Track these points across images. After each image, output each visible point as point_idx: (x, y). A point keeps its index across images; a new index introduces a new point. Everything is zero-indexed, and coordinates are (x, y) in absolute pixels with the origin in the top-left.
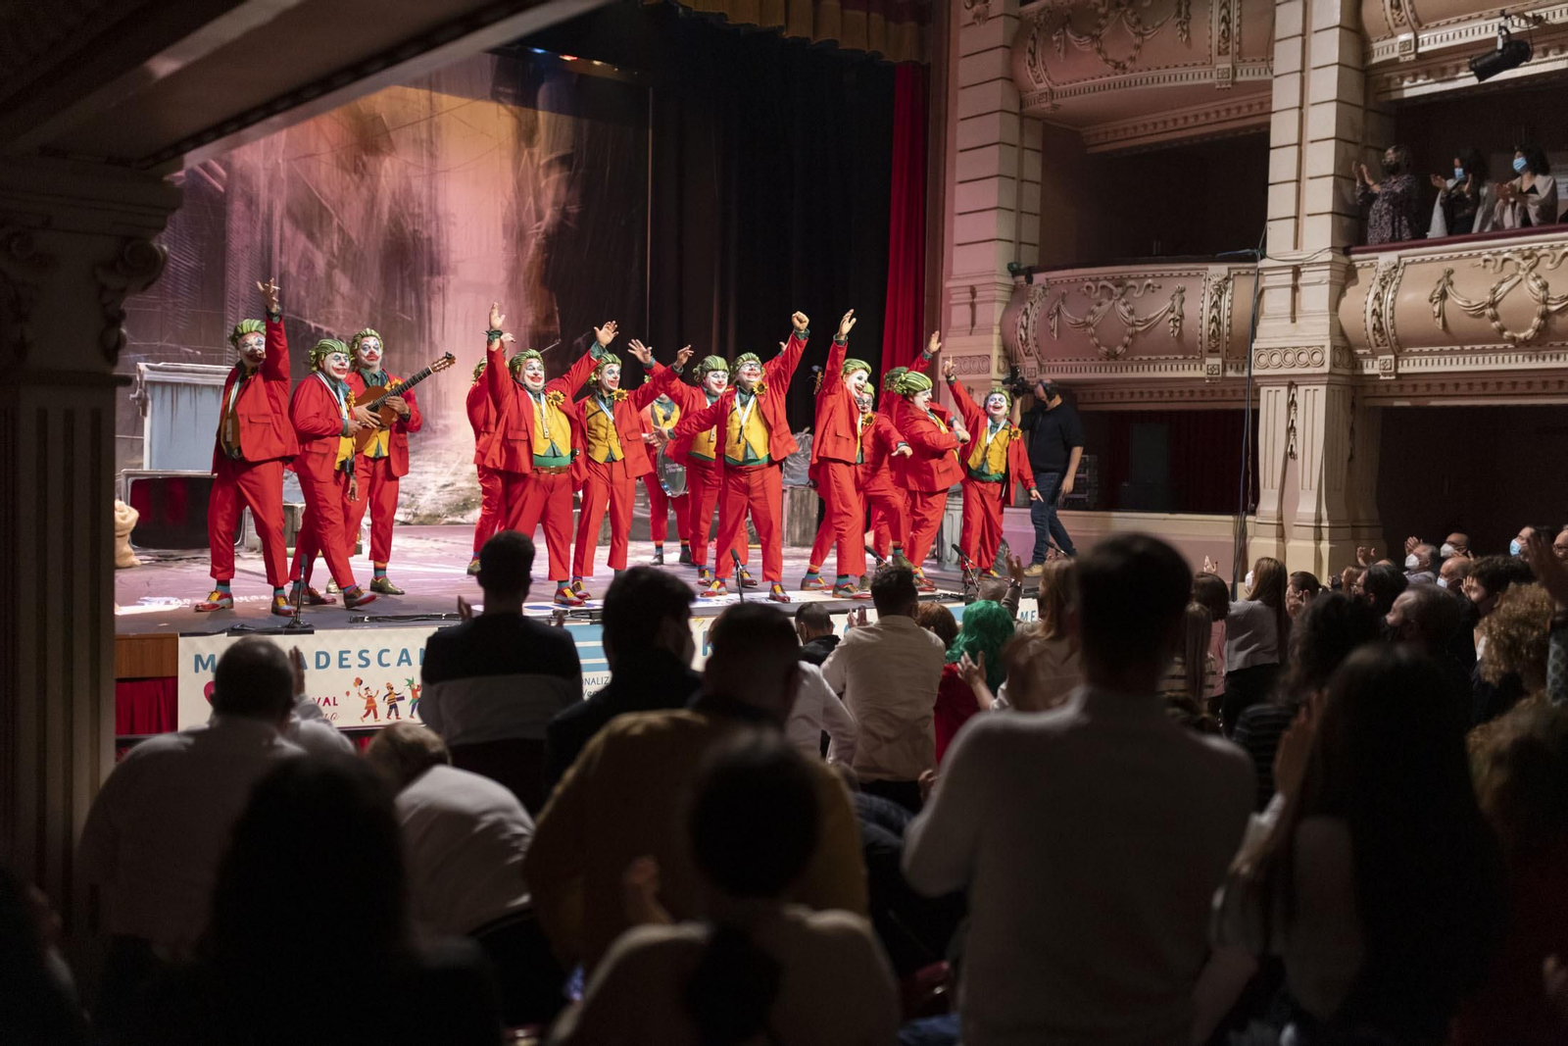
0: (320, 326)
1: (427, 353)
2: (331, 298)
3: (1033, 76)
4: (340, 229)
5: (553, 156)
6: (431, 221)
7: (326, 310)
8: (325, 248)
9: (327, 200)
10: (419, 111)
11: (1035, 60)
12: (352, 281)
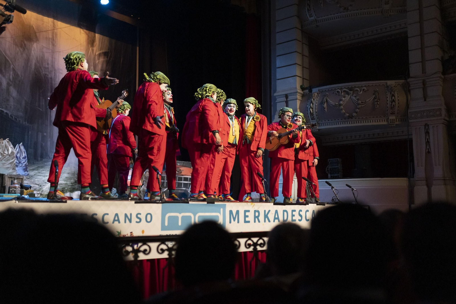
0: (3, 110)
1: (49, 125)
2: (8, 98)
3: (309, 15)
4: (14, 70)
5: (101, 52)
6: (52, 71)
7: (6, 103)
8: (7, 77)
9: (8, 57)
10: (49, 26)
11: (310, 8)
12: (18, 92)
